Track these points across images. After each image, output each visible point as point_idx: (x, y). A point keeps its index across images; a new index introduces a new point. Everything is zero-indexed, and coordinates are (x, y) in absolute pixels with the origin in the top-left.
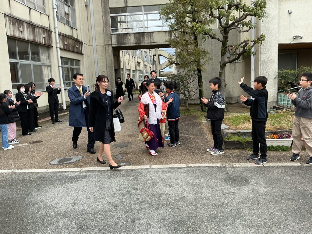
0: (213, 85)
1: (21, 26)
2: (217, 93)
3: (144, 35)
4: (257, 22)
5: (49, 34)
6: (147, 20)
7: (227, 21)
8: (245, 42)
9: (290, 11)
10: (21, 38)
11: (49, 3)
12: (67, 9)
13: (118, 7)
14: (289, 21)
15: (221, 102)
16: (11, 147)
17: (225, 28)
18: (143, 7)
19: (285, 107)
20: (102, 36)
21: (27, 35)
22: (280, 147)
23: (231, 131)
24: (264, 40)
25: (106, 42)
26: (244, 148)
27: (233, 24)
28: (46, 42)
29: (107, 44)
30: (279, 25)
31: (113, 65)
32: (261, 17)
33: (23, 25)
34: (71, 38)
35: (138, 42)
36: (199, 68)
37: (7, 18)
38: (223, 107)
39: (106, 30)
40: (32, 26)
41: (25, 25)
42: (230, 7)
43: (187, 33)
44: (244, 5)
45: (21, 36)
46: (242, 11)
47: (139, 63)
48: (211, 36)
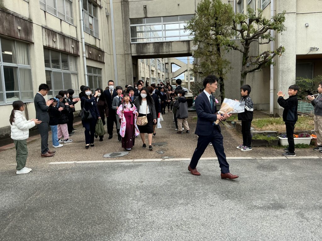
0: (243, 91)
1: (55, 37)
2: (247, 98)
3: (163, 44)
4: (276, 34)
5: (77, 44)
6: (165, 30)
7: (248, 34)
8: (265, 53)
9: (306, 24)
10: (55, 48)
11: (76, 15)
12: (91, 20)
13: (137, 17)
14: (306, 33)
15: (250, 106)
16: (60, 145)
17: (247, 40)
18: (162, 18)
19: (302, 113)
20: (122, 45)
21: (59, 46)
22: (300, 145)
23: (257, 131)
24: (283, 51)
25: (125, 51)
26: (269, 146)
27: (253, 37)
28: (75, 52)
29: (127, 53)
30: (296, 38)
31: (132, 74)
32: (280, 31)
33: (56, 36)
34: (94, 47)
35: (157, 51)
36: (221, 76)
37: (44, 29)
38: (252, 110)
39: (126, 40)
40: (63, 37)
41: (58, 36)
42: (251, 21)
43: (211, 45)
44: (264, 19)
45: (54, 46)
46: (262, 24)
47: (153, 71)
48: (233, 47)
